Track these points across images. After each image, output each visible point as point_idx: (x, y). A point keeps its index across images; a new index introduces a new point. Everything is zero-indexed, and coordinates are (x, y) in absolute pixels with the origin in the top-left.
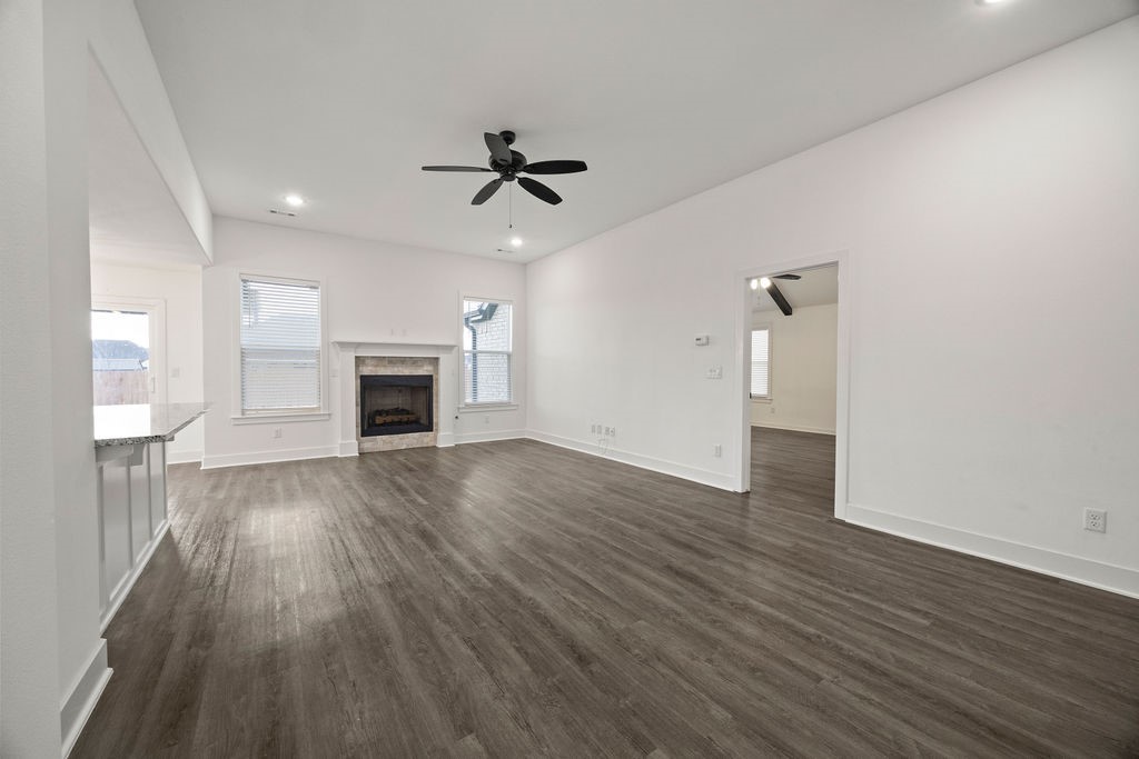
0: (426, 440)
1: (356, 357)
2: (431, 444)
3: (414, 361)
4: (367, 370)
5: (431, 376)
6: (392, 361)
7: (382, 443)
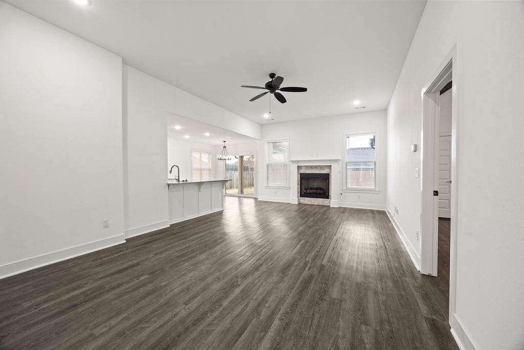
0: (326, 202)
1: (298, 166)
2: (328, 205)
3: (321, 167)
4: (302, 171)
5: (329, 174)
6: (312, 167)
7: (307, 201)
